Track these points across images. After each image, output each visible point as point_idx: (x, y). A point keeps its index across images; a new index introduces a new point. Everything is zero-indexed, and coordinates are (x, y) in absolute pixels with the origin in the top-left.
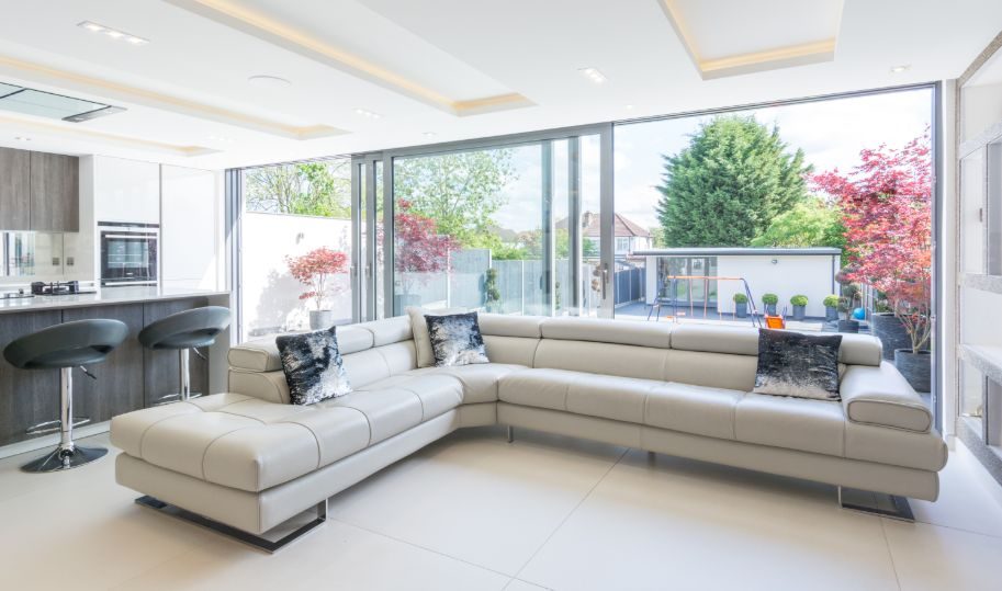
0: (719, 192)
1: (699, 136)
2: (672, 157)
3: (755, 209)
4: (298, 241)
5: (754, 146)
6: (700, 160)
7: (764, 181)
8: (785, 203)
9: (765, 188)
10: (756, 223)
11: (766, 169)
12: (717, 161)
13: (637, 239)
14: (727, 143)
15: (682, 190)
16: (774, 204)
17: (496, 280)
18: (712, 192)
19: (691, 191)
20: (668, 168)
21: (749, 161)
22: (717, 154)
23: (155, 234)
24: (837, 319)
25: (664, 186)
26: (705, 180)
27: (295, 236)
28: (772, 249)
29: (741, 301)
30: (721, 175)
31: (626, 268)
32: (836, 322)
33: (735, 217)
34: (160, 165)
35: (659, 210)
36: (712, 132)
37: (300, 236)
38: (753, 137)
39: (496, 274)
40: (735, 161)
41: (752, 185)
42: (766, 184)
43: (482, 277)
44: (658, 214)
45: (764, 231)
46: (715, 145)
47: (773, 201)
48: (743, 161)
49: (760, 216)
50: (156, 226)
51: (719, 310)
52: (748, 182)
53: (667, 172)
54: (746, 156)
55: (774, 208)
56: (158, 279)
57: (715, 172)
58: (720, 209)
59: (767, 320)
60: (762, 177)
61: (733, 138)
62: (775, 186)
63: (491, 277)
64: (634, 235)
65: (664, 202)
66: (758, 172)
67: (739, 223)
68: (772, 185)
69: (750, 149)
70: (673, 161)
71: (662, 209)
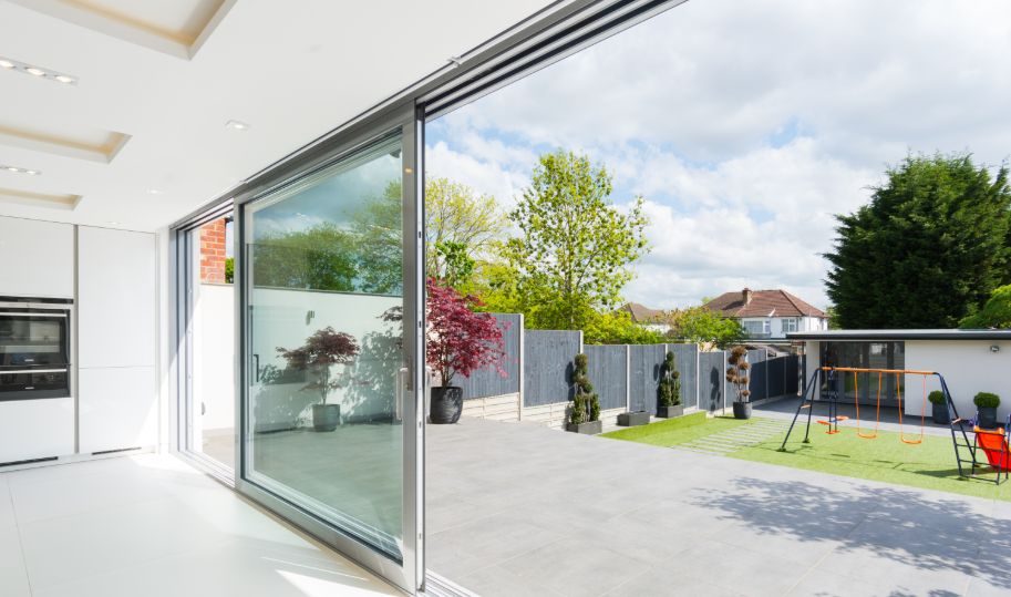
0: (911, 258)
1: (885, 189)
2: (848, 216)
3: (966, 279)
5: (967, 196)
6: (885, 218)
7: (983, 239)
9: (982, 250)
10: (968, 296)
11: (984, 225)
12: (909, 219)
13: (806, 319)
14: (926, 194)
15: (859, 258)
16: (997, 271)
17: (588, 368)
18: (901, 260)
19: (872, 259)
20: (842, 231)
21: (959, 215)
22: (909, 210)
25: (836, 253)
26: (892, 244)
27: (304, 315)
28: (992, 331)
29: (940, 401)
30: (916, 236)
31: (780, 354)
33: (935, 290)
35: (828, 284)
36: (904, 181)
37: (311, 315)
39: (589, 360)
40: (936, 217)
41: (962, 246)
42: (983, 245)
44: (827, 288)
45: (981, 307)
46: (909, 196)
47: (995, 266)
48: (949, 215)
49: (972, 288)
51: (908, 411)
52: (956, 243)
53: (840, 236)
54: (954, 207)
55: (996, 277)
57: (906, 233)
58: (912, 280)
59: (977, 434)
60: (979, 235)
61: (935, 187)
62: (998, 248)
64: (803, 315)
65: (835, 273)
66: (970, 230)
67: (941, 297)
68: (993, 245)
69: (960, 200)
70: (847, 221)
71: (833, 282)
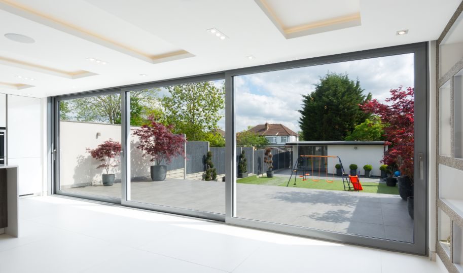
1: (320, 85)
2: (307, 95)
3: (347, 122)
4: (97, 137)
5: (347, 91)
6: (320, 97)
7: (352, 108)
8: (362, 119)
9: (352, 111)
11: (353, 102)
12: (329, 98)
14: (334, 89)
15: (311, 112)
17: (212, 157)
19: (316, 113)
20: (305, 101)
21: (345, 98)
22: (329, 94)
23: (3, 133)
24: (386, 177)
25: (303, 110)
27: (96, 134)
28: (356, 142)
29: (339, 168)
30: (331, 105)
31: (283, 151)
32: (385, 178)
34: (7, 95)
35: (300, 122)
36: (326, 83)
37: (98, 134)
38: (347, 87)
39: (212, 154)
40: (337, 98)
41: (346, 110)
42: (353, 110)
43: (204, 156)
44: (300, 124)
45: (352, 133)
46: (328, 89)
47: (356, 118)
48: (341, 98)
49: (349, 125)
50: (4, 128)
51: (329, 172)
52: (344, 109)
53: (304, 103)
54: (343, 95)
55: (357, 121)
56: (5, 158)
57: (328, 104)
58: (330, 122)
59: (350, 178)
60: (351, 106)
61: (337, 86)
62: (357, 111)
63: (209, 155)
64: (290, 135)
65: (302, 118)
66: (348, 104)
67: (339, 129)
68: (356, 110)
69: (345, 92)
70: (307, 98)
71: (302, 122)
